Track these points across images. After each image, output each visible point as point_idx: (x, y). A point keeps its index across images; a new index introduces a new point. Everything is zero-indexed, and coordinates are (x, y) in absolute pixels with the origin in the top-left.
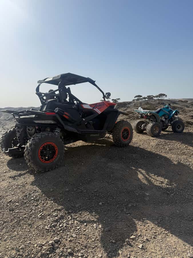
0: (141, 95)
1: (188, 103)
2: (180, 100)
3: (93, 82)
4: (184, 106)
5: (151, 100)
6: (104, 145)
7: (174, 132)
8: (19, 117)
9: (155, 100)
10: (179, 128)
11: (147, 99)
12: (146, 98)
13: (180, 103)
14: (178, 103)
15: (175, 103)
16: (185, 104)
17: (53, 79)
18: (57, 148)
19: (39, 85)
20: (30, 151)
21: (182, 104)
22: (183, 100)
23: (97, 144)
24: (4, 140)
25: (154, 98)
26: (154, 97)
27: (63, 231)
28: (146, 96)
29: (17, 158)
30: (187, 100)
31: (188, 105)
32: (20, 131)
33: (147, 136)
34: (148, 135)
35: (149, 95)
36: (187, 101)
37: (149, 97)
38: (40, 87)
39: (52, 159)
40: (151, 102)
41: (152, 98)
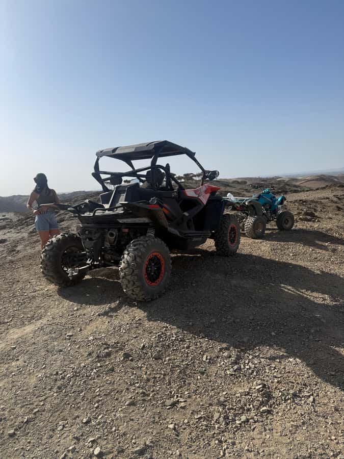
0: (175, 173)
1: (247, 184)
2: (236, 181)
3: (191, 155)
4: (242, 190)
5: (190, 181)
6: (198, 255)
7: (281, 230)
8: (79, 215)
9: (196, 181)
10: (287, 224)
11: (183, 180)
12: (182, 178)
13: (236, 185)
14: (232, 185)
15: (228, 186)
16: (244, 186)
17: (136, 149)
18: (162, 262)
19: (98, 160)
20: (134, 268)
21: (239, 187)
22: (240, 181)
23: (187, 255)
24: (50, 257)
25: (194, 178)
26: (195, 176)
27: (257, 372)
28: (182, 175)
29: (70, 286)
30: (244, 180)
31: (249, 188)
32: (94, 238)
33: (245, 238)
34: (246, 236)
35: (186, 173)
36: (245, 183)
37: (186, 175)
38: (99, 162)
39: (158, 280)
40: (190, 185)
41: (191, 178)
